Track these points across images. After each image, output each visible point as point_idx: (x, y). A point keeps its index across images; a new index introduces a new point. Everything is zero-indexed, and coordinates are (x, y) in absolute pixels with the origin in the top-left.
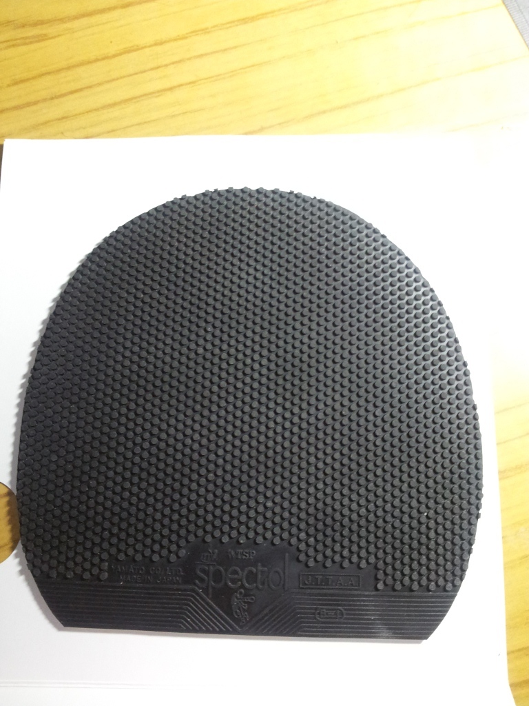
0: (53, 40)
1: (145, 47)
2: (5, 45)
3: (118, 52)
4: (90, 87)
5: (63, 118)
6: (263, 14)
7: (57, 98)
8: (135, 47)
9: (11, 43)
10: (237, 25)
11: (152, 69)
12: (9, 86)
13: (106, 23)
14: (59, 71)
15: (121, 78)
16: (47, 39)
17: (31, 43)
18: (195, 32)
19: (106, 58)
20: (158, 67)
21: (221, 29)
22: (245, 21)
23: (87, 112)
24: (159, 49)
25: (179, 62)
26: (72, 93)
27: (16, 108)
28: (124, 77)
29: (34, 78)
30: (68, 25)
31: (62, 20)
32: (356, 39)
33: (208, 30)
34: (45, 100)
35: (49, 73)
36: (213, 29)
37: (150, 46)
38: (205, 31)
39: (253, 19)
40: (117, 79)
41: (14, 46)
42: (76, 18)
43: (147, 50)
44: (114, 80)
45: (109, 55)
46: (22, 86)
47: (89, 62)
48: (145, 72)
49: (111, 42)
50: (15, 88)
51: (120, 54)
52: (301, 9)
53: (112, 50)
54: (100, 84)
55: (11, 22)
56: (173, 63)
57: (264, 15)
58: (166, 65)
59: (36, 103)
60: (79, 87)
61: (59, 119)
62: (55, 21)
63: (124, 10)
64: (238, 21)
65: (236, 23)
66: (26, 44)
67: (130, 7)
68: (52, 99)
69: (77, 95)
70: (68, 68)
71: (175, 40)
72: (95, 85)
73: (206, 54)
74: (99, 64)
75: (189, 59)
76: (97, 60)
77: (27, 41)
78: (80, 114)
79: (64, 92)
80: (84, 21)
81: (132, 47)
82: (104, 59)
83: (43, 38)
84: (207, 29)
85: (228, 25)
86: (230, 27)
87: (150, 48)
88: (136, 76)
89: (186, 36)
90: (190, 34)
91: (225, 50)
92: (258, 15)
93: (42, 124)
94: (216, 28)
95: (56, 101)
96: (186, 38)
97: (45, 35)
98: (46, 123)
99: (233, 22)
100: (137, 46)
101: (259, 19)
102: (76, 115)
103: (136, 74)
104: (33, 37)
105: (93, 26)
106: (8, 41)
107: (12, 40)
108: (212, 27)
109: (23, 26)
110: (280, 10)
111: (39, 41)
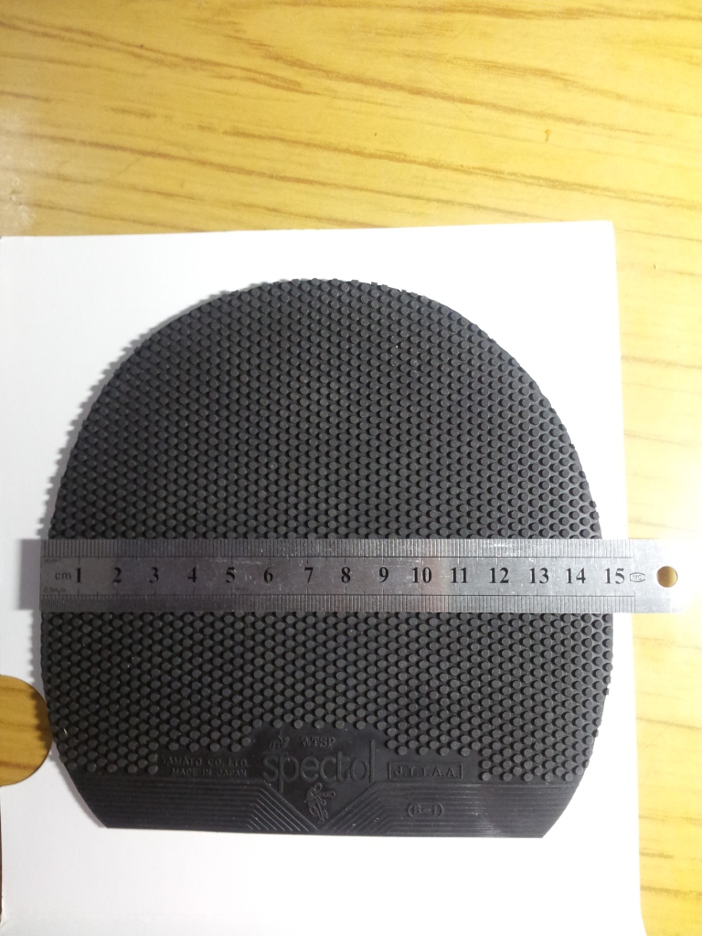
0: (305, 96)
1: (414, 162)
2: (245, 74)
3: (378, 153)
4: (324, 184)
5: (275, 210)
6: (580, 185)
7: (277, 179)
8: (402, 157)
9: (252, 75)
10: (541, 186)
11: (409, 197)
12: (226, 133)
13: (381, 104)
14: (295, 143)
15: (367, 190)
16: (297, 91)
17: (277, 86)
18: (485, 171)
19: (359, 153)
20: (418, 198)
21: (518, 182)
22: (554, 184)
23: (306, 217)
24: (430, 172)
25: (447, 202)
26: (299, 181)
27: (224, 168)
28: (371, 191)
29: (261, 137)
30: (333, 84)
31: (328, 74)
32: (681, 273)
33: (502, 176)
34: (261, 174)
35: (282, 140)
36: (509, 177)
37: (421, 164)
38: (498, 175)
39: (565, 186)
40: (362, 189)
41: (254, 80)
42: (348, 78)
43: (414, 167)
44: (356, 188)
45: (366, 151)
46: (242, 140)
47: (337, 149)
48: (399, 196)
49: (376, 135)
50: (232, 139)
51: (380, 157)
52: (632, 200)
53: (371, 147)
54: (337, 186)
55: (264, 45)
56: (438, 201)
57: (581, 187)
58: (429, 200)
59: (250, 173)
60: (311, 178)
61: (269, 209)
62: (319, 69)
63: (411, 96)
64: (547, 180)
65: (541, 182)
66: (269, 85)
67: (419, 96)
68: (271, 177)
69: (302, 187)
70: (308, 145)
71: (456, 170)
72: (330, 184)
73: (485, 208)
74: (349, 158)
75: (461, 204)
76: (347, 151)
77: (274, 81)
78: (297, 215)
79: (288, 174)
80: (355, 88)
81: (399, 154)
82: (357, 153)
83: (293, 86)
84: (501, 172)
85: (530, 181)
86: (532, 184)
87: (420, 167)
88: (385, 196)
89: (473, 171)
90: (478, 171)
91: (511, 213)
92: (575, 184)
93: (245, 205)
94: (513, 177)
95: (275, 183)
96: (471, 173)
97: (298, 84)
98: (250, 206)
99: (539, 178)
100: (405, 155)
101: (572, 189)
102: (291, 214)
103: (387, 193)
104: (284, 80)
105: (362, 101)
106: (249, 70)
107: (255, 71)
108: (508, 174)
109: (277, 58)
110: (605, 189)
111: (289, 89)
